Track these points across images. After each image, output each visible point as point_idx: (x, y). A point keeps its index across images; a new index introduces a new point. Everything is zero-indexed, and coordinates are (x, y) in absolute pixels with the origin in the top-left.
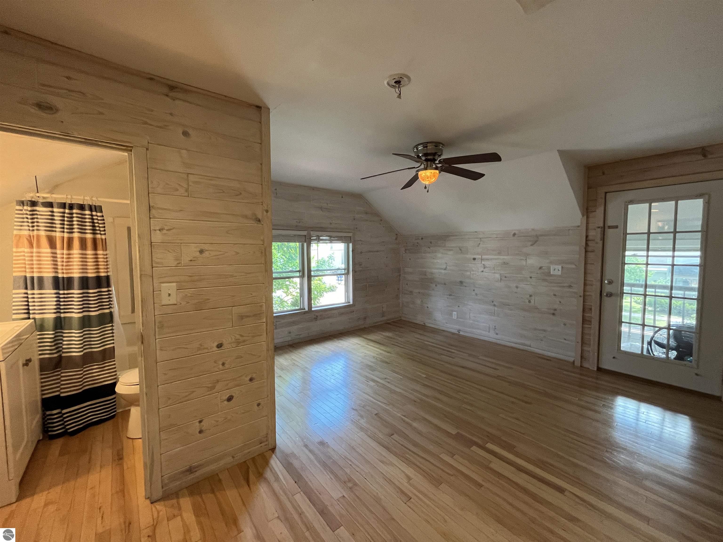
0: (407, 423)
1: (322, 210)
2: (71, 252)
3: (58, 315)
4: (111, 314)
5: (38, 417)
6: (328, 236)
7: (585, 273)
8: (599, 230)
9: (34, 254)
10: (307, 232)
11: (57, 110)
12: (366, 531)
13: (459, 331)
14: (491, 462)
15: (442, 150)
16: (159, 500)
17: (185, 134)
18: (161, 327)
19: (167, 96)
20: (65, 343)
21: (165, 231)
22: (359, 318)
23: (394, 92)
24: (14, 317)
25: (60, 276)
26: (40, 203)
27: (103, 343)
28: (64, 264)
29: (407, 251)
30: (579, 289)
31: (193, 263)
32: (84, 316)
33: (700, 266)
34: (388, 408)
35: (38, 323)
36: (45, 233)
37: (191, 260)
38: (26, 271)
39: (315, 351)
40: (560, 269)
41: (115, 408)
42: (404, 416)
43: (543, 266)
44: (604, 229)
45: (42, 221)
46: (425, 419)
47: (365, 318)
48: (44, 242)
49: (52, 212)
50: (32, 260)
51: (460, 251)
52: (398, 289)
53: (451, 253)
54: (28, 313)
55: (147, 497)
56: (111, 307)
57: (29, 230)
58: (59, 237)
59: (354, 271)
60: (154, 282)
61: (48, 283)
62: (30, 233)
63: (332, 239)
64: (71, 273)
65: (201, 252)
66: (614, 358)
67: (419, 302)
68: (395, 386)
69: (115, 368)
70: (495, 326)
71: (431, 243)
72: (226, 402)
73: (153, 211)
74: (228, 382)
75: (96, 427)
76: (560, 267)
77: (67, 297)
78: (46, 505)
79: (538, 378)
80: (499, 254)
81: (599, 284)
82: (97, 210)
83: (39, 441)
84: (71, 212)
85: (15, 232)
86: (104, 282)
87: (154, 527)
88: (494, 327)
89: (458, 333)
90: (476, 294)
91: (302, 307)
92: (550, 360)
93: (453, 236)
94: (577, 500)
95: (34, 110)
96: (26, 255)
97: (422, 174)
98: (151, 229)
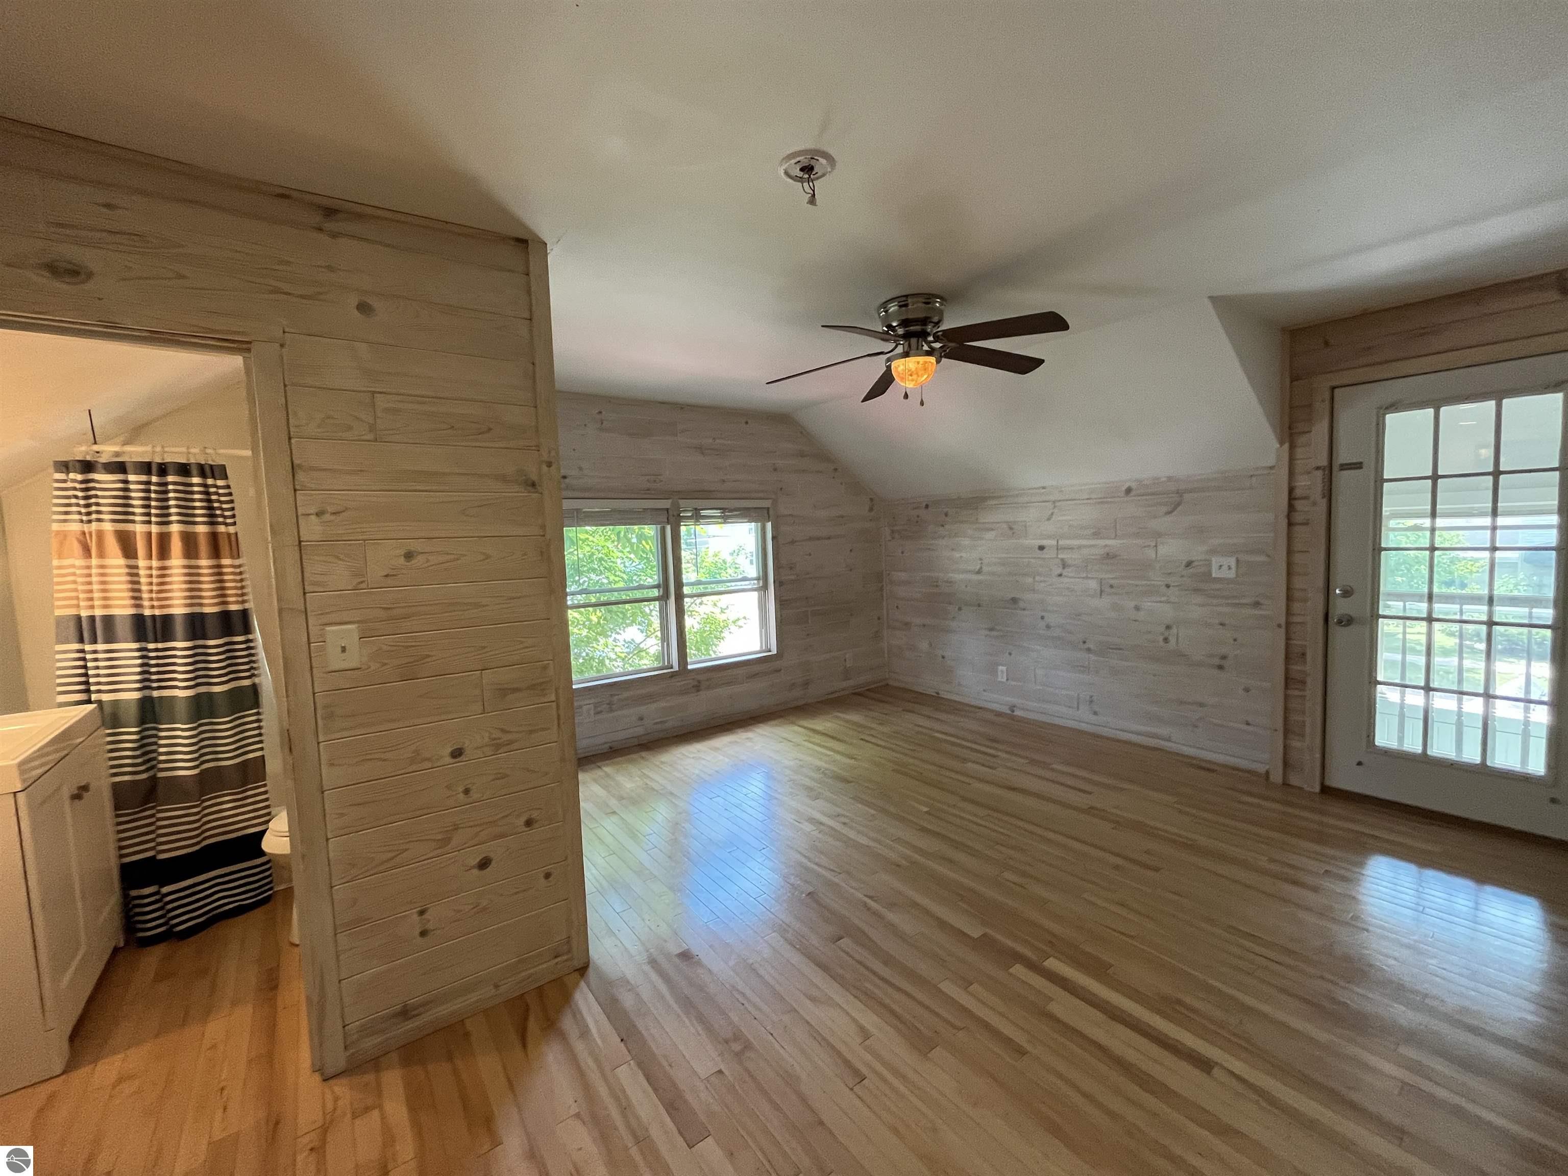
0: (875, 913)
1: (703, 453)
2: (167, 563)
3: (147, 693)
4: (255, 689)
5: (114, 899)
6: (720, 509)
7: (1289, 574)
8: (1319, 473)
9: (94, 571)
10: (670, 501)
11: (90, 275)
12: (761, 1149)
13: (1012, 708)
14: (1051, 999)
15: (941, 313)
16: (338, 1075)
17: (364, 308)
18: (330, 716)
19: (320, 230)
20: (162, 750)
21: (327, 517)
22: (793, 684)
23: (800, 192)
24: (62, 699)
25: (147, 612)
26: (100, 466)
27: (241, 748)
28: (155, 588)
29: (897, 536)
30: (1276, 608)
31: (389, 581)
32: (198, 696)
33: (1557, 549)
34: (836, 880)
35: (108, 710)
36: (113, 526)
37: (387, 576)
38: (78, 606)
39: (693, 758)
40: (1233, 565)
41: (271, 882)
42: (871, 897)
43: (1194, 559)
44: (1329, 471)
45: (106, 502)
46: (915, 905)
47: (806, 684)
48: (112, 545)
49: (126, 482)
50: (90, 583)
51: (1010, 533)
52: (879, 619)
53: (990, 535)
54: (88, 691)
55: (317, 1068)
56: (253, 675)
57: (82, 521)
58: (141, 532)
59: (777, 584)
60: (310, 624)
61: (123, 628)
62: (83, 527)
63: (728, 515)
64: (168, 606)
65: (409, 556)
66: (1360, 764)
67: (924, 645)
68: (859, 832)
69: (267, 800)
70: (1091, 697)
71: (946, 515)
72: (475, 872)
73: (301, 476)
74: (479, 829)
75: (231, 921)
76: (1232, 561)
77: (164, 655)
78: (120, 1080)
79: (1180, 811)
80: (1097, 535)
81: (1320, 598)
82: (216, 474)
83: (116, 951)
84: (163, 480)
85: (55, 527)
86: (237, 623)
87: (325, 1130)
88: (1088, 698)
89: (1009, 712)
90: (1048, 627)
91: (666, 664)
92: (1213, 771)
93: (993, 498)
94: (1240, 1088)
95: (43, 280)
96: (78, 572)
97: (899, 366)
98: (299, 514)
